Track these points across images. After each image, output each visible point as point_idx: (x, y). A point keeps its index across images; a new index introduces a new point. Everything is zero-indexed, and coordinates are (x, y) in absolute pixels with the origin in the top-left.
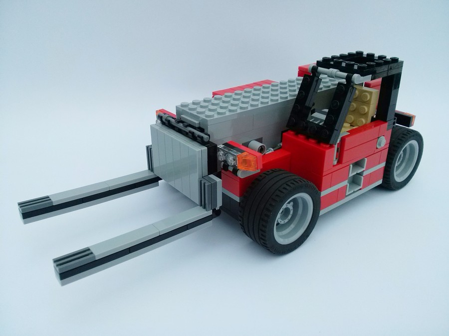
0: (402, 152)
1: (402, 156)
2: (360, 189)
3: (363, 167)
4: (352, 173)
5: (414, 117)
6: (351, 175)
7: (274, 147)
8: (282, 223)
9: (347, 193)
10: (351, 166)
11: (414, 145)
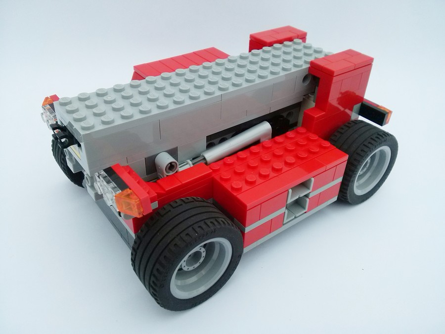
0: (368, 159)
1: (369, 161)
2: (305, 212)
3: (309, 189)
4: (291, 198)
5: (391, 112)
6: (290, 200)
7: (193, 159)
8: (189, 270)
9: (285, 221)
10: (290, 191)
11: (385, 150)
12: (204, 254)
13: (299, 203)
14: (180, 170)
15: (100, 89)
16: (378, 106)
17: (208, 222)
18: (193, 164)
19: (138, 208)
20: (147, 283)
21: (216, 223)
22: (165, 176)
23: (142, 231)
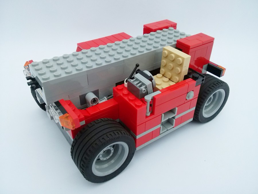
0: (212, 96)
1: (212, 98)
2: (173, 127)
3: (174, 113)
4: (164, 119)
5: (225, 69)
7: (108, 96)
8: (104, 160)
9: (161, 132)
10: (163, 115)
11: (221, 91)
12: (112, 151)
13: (169, 122)
14: (100, 102)
15: (55, 57)
16: (218, 65)
17: (115, 132)
18: (108, 99)
19: (72, 124)
20: (79, 166)
21: (120, 133)
22: (91, 106)
23: (77, 136)
